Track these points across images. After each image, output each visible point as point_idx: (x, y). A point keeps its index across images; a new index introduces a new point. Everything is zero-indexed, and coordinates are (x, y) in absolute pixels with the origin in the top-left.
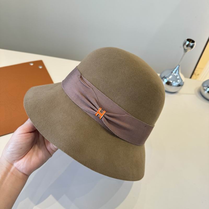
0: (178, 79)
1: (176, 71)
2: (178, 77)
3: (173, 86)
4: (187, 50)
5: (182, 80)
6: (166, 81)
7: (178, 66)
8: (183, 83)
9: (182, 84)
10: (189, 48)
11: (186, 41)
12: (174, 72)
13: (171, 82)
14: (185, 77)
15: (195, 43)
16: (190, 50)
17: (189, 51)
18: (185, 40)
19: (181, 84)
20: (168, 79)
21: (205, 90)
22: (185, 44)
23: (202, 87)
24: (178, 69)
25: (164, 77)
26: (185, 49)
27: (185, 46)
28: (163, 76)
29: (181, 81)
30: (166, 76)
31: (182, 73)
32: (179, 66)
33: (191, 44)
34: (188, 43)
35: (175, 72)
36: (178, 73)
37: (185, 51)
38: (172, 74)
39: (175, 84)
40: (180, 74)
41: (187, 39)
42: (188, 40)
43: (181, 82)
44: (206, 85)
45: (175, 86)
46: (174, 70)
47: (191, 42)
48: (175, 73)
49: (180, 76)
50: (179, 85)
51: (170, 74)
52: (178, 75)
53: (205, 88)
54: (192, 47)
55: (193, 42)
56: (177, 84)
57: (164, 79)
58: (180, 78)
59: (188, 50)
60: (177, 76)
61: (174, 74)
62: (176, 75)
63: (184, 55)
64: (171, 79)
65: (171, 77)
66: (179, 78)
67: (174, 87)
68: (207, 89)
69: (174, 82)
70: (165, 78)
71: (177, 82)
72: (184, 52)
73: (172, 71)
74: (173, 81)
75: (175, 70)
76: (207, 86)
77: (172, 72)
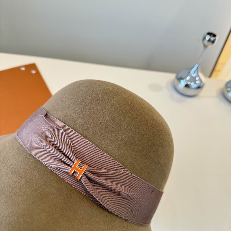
3: (192, 88)
4: (207, 46)
5: (202, 81)
6: (183, 83)
7: (196, 66)
8: (203, 84)
9: (202, 86)
10: (210, 43)
12: (192, 72)
13: (189, 83)
15: (217, 38)
16: (211, 45)
17: (210, 47)
18: (205, 34)
22: (205, 40)
23: (225, 89)
24: (197, 69)
28: (179, 76)
29: (200, 82)
30: (183, 76)
33: (212, 39)
34: (208, 37)
35: (194, 72)
37: (205, 46)
38: (190, 74)
39: (194, 86)
40: (200, 73)
42: (209, 34)
43: (201, 84)
44: (229, 85)
45: (194, 89)
47: (212, 35)
50: (199, 87)
51: (187, 74)
53: (228, 90)
54: (213, 42)
55: (214, 36)
56: (196, 86)
58: (199, 79)
62: (194, 75)
63: (203, 51)
64: (189, 81)
65: (188, 78)
67: (192, 90)
68: (230, 90)
70: (182, 79)
71: (195, 83)
72: (203, 48)
74: (191, 83)
75: (194, 69)
77: (190, 72)
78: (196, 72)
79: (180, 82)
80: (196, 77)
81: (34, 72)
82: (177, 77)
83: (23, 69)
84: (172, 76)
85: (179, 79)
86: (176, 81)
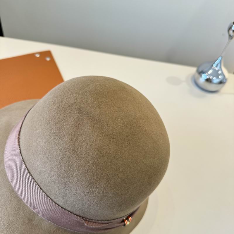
0: (220, 75)
2: (220, 72)
3: (213, 83)
6: (204, 76)
7: (220, 58)
8: (226, 79)
9: (224, 81)
11: (232, 24)
12: (214, 65)
13: (211, 78)
14: (229, 71)
18: (231, 24)
19: (223, 81)
24: (221, 62)
27: (231, 32)
28: (200, 70)
29: (223, 77)
30: (205, 70)
32: (222, 57)
35: (216, 65)
36: (221, 67)
37: (231, 37)
38: (212, 68)
39: (215, 80)
41: (233, 22)
43: (223, 79)
45: (216, 83)
46: (214, 63)
49: (222, 71)
50: (221, 83)
51: (209, 67)
52: (220, 70)
56: (218, 80)
58: (222, 73)
61: (215, 68)
62: (217, 69)
64: (210, 75)
65: (210, 72)
67: (214, 85)
69: (214, 78)
70: (204, 73)
71: (218, 78)
72: (229, 39)
73: (211, 64)
75: (217, 62)
77: (212, 66)
78: (219, 65)
79: (201, 76)
80: (218, 71)
81: (48, 59)
82: (197, 71)
83: (38, 56)
84: (193, 70)
85: (201, 73)
86: (197, 75)
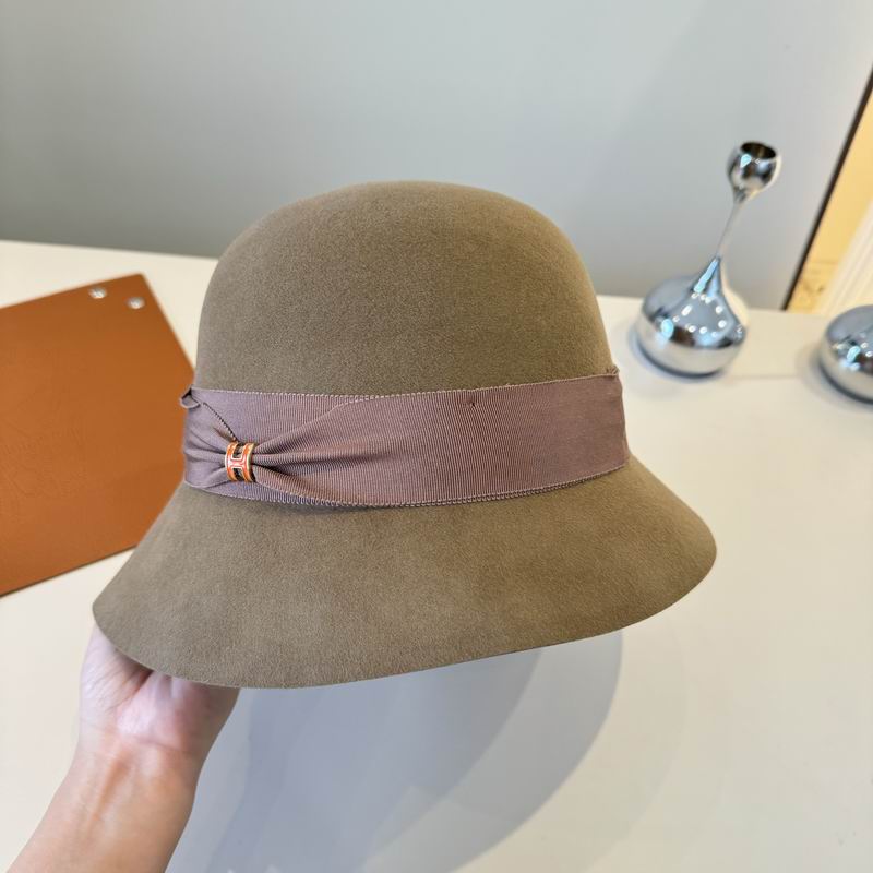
0: (722, 317)
1: (708, 283)
2: (719, 310)
3: (701, 347)
4: (746, 192)
5: (737, 321)
6: (667, 327)
7: (714, 264)
8: (744, 331)
9: (739, 337)
10: (755, 181)
11: (739, 151)
12: (699, 288)
13: (691, 329)
14: (752, 302)
15: (778, 160)
16: (761, 188)
17: (755, 192)
18: (735, 151)
19: (733, 337)
20: (676, 320)
21: (840, 355)
22: (736, 168)
23: (827, 345)
24: (717, 273)
25: (660, 310)
26: (736, 189)
27: (738, 175)
28: (655, 307)
29: (731, 323)
30: (669, 307)
31: (735, 288)
32: (719, 260)
33: (762, 164)
34: (746, 159)
35: (703, 287)
36: (719, 292)
37: (740, 194)
38: (694, 296)
40: (727, 292)
41: (741, 142)
42: (748, 148)
43: (734, 330)
44: (840, 333)
45: (710, 347)
46: (697, 281)
47: (761, 154)
48: (705, 291)
49: (725, 302)
50: (726, 343)
51: (681, 297)
52: (720, 301)
53: (839, 347)
54: (766, 176)
55: (770, 153)
56: (716, 337)
57: (659, 319)
58: (728, 313)
59: (751, 190)
60: (714, 304)
61: (702, 297)
62: (708, 300)
63: (734, 212)
65: (686, 311)
66: (723, 313)
67: (704, 353)
68: (847, 350)
69: (703, 330)
70: (666, 316)
71: (714, 327)
72: (735, 199)
73: (689, 284)
74: (699, 327)
75: (705, 278)
76: (848, 338)
77: (692, 290)
78: (714, 284)
79: (658, 326)
81: (136, 304)
82: (645, 308)
83: (99, 295)
85: (655, 316)
86: (645, 324)
